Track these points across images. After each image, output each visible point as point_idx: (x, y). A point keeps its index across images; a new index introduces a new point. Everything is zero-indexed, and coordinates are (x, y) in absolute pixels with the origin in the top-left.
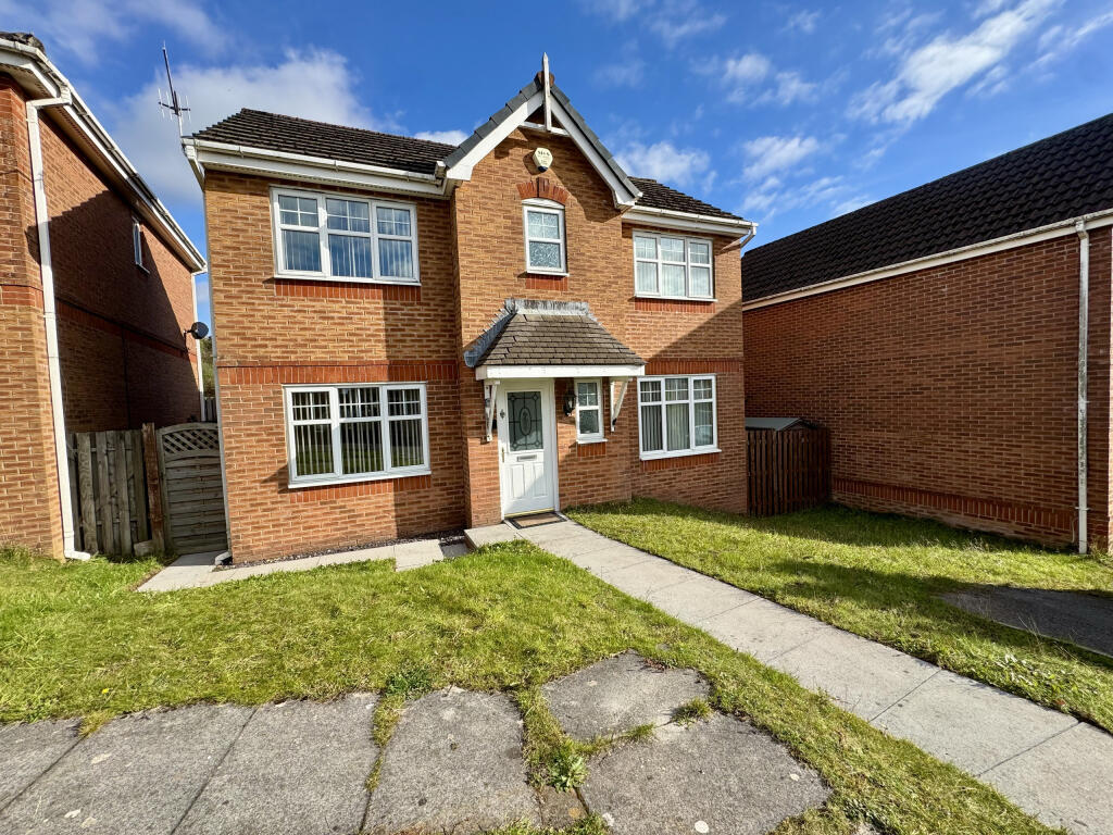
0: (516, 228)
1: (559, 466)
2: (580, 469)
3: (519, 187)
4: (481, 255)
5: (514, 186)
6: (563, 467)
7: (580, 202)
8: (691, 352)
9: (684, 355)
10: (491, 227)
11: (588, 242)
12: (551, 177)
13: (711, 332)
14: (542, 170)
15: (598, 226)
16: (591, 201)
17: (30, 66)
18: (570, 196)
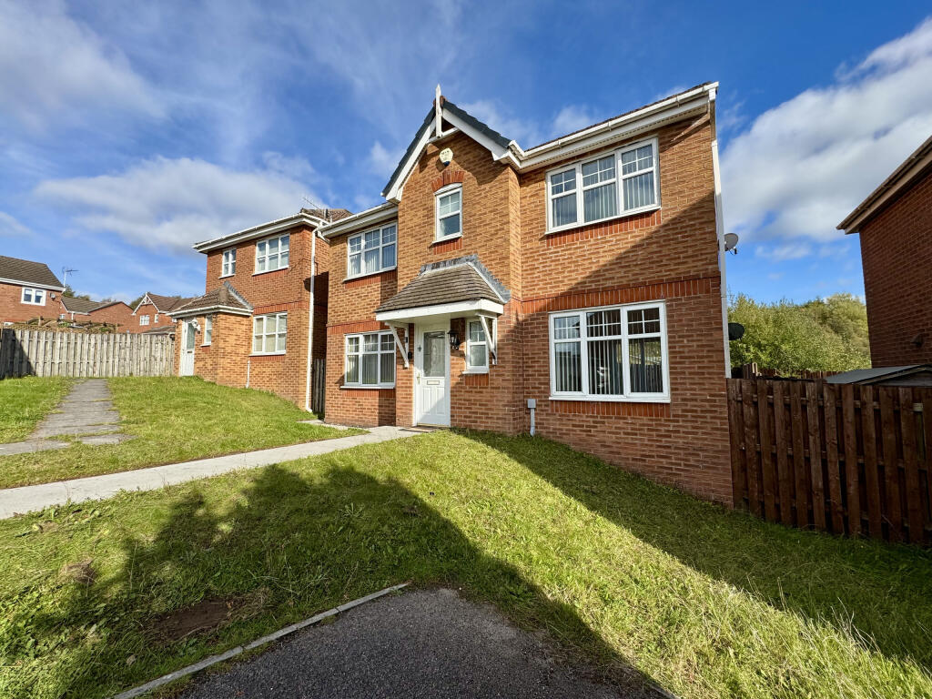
0: (430, 212)
1: (451, 392)
2: (467, 396)
3: (432, 185)
4: (409, 240)
5: (430, 186)
6: (455, 391)
7: (474, 174)
8: (619, 277)
9: (609, 284)
10: (415, 220)
11: (478, 203)
12: (454, 167)
13: (654, 248)
14: (447, 164)
15: (487, 186)
16: (482, 169)
17: (304, 220)
18: (467, 173)
